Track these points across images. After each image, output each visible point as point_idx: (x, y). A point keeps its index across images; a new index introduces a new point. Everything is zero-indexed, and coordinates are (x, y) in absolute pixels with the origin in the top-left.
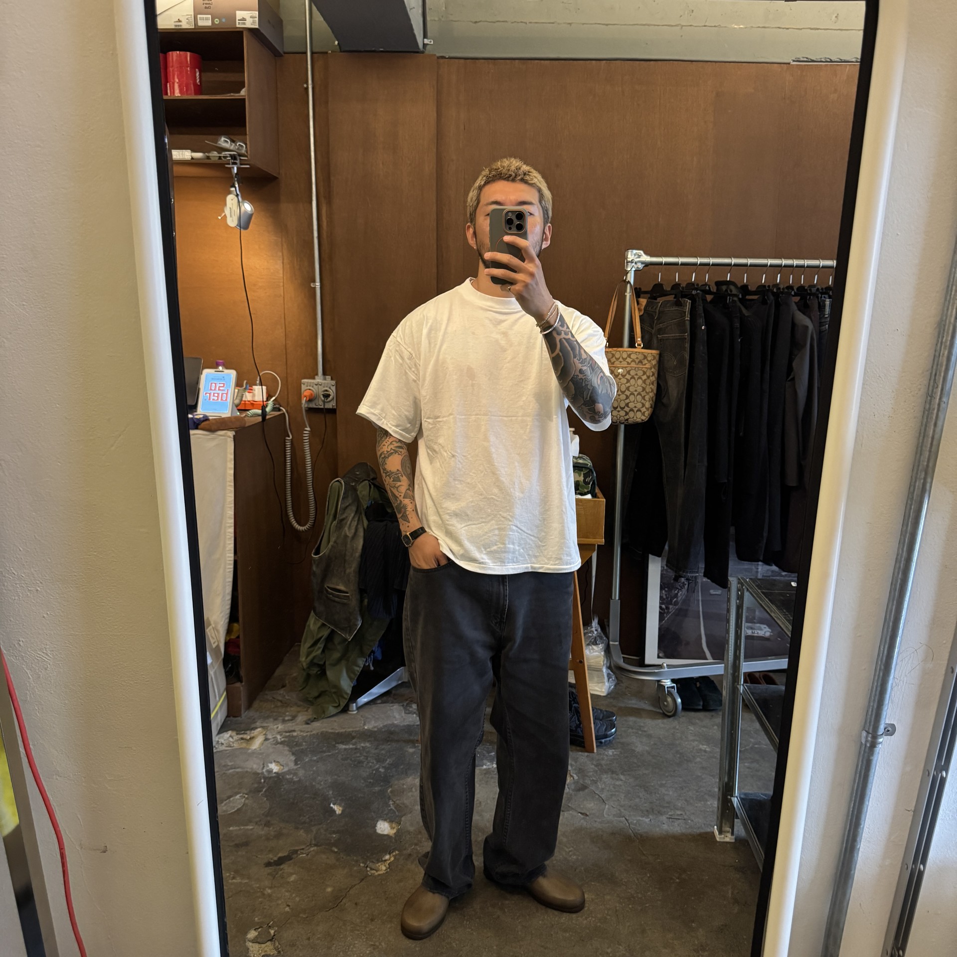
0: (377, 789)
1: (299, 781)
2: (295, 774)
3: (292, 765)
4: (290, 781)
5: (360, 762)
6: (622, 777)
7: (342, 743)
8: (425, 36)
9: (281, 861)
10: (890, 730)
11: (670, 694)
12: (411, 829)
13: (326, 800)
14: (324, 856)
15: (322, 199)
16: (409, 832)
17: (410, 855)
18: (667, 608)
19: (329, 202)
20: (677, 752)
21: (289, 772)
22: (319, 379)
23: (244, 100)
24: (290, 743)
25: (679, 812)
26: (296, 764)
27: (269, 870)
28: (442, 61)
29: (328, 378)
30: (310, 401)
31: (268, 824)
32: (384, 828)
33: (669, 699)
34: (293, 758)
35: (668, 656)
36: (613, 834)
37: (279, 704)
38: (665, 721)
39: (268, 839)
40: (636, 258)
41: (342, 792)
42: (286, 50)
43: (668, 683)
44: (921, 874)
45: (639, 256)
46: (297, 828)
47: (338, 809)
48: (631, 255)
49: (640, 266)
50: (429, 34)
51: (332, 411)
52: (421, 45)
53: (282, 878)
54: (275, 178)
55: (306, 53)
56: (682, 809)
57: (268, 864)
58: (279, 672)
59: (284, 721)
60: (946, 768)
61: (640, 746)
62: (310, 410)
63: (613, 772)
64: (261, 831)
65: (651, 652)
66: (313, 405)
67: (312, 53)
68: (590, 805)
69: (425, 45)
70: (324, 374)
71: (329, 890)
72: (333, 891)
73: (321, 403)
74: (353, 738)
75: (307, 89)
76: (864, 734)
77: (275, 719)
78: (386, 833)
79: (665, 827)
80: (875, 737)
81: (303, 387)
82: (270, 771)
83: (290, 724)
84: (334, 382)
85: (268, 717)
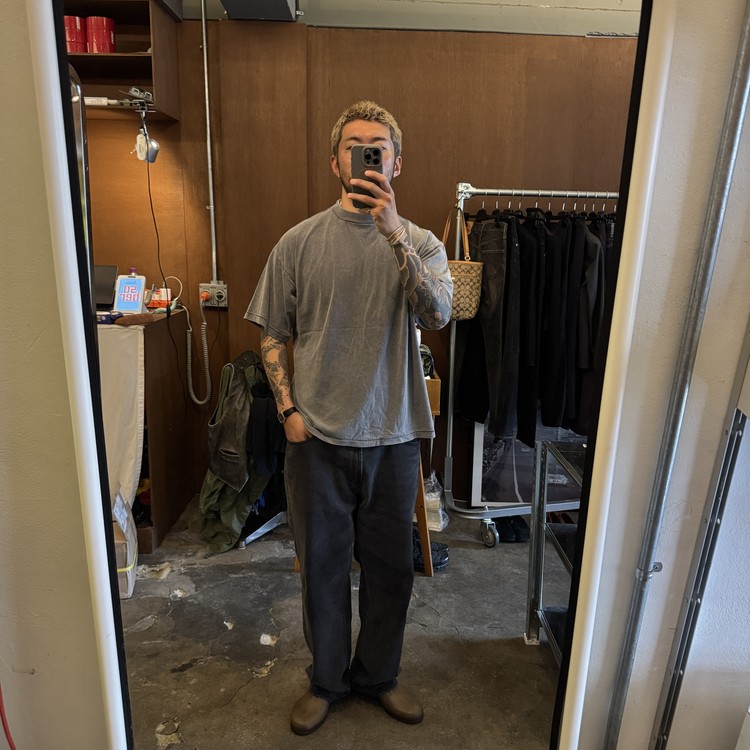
0: (261, 609)
1: (199, 604)
2: (196, 598)
3: (193, 592)
4: (192, 604)
5: (248, 588)
6: (453, 595)
7: (234, 573)
8: (297, 9)
9: (184, 668)
10: (658, 568)
11: (490, 529)
12: (288, 640)
13: (221, 619)
14: (218, 664)
15: (215, 139)
16: (286, 643)
17: (287, 661)
18: (489, 463)
19: (221, 141)
20: (496, 575)
21: (191, 597)
22: (214, 283)
23: (150, 58)
24: (192, 574)
25: (497, 622)
26: (196, 590)
27: (174, 675)
28: (311, 29)
29: (222, 282)
30: (207, 300)
31: (173, 639)
32: (266, 639)
33: (490, 534)
34: (194, 586)
35: (489, 500)
36: (446, 640)
37: (183, 542)
38: (487, 550)
39: (173, 651)
40: (465, 189)
41: (233, 612)
42: (185, 17)
43: (489, 521)
44: (681, 677)
45: (468, 188)
46: (197, 642)
47: (230, 626)
48: (461, 187)
49: (468, 196)
50: (300, 7)
51: (225, 309)
52: (294, 16)
53: (185, 681)
54: (177, 121)
55: (201, 20)
56: (499, 619)
57: (174, 671)
58: (182, 517)
59: (187, 556)
60: (701, 596)
61: (467, 570)
62: (207, 308)
63: (446, 592)
64: (168, 645)
65: (476, 498)
66: (209, 304)
67: (206, 20)
68: (428, 618)
69: (297, 16)
70: (218, 279)
71: (222, 690)
72: (225, 692)
73: (215, 302)
74: (243, 569)
75: (202, 49)
76: (638, 571)
77: (180, 555)
78: (268, 643)
79: (486, 634)
80: (646, 573)
81: (201, 290)
82: (175, 597)
83: (191, 559)
84: (226, 286)
85: (174, 553)
